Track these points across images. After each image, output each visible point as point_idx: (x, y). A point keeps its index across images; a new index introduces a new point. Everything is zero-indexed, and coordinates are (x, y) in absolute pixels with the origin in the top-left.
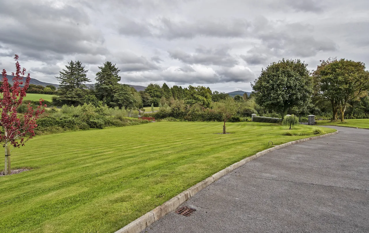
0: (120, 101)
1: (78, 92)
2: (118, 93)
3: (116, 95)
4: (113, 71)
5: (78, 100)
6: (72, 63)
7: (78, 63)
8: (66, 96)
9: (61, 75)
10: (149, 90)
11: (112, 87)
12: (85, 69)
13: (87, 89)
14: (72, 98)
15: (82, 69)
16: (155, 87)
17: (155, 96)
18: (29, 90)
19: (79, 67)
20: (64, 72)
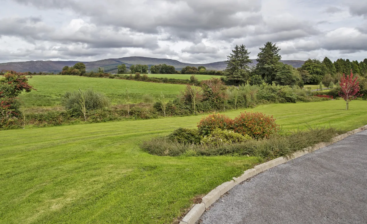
0: (283, 80)
1: (243, 73)
2: (280, 72)
3: (278, 74)
4: (273, 50)
5: (242, 80)
6: (237, 48)
7: (243, 47)
8: (232, 77)
9: (228, 58)
10: (307, 66)
11: (273, 66)
12: (248, 52)
13: (249, 70)
14: (237, 78)
15: (246, 52)
16: (315, 62)
17: (314, 73)
18: (187, 71)
19: (243, 50)
20: (230, 56)
